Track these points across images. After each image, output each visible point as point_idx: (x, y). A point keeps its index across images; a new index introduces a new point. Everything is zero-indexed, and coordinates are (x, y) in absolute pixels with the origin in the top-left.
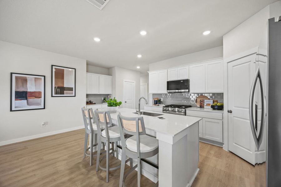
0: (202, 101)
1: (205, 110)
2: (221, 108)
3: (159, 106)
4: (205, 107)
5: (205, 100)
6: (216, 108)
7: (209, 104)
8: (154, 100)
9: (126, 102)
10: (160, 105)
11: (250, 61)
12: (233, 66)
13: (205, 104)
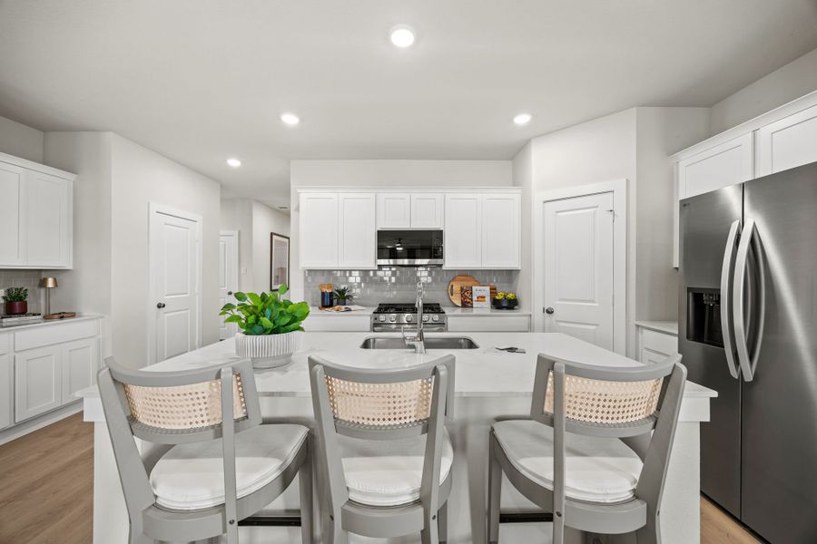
0: (466, 291)
1: (475, 311)
2: (512, 304)
3: (350, 310)
4: (475, 304)
5: (474, 288)
6: (505, 305)
7: (482, 297)
8: (323, 294)
9: (160, 306)
10: (352, 307)
11: (597, 207)
12: (558, 212)
13: (475, 298)
